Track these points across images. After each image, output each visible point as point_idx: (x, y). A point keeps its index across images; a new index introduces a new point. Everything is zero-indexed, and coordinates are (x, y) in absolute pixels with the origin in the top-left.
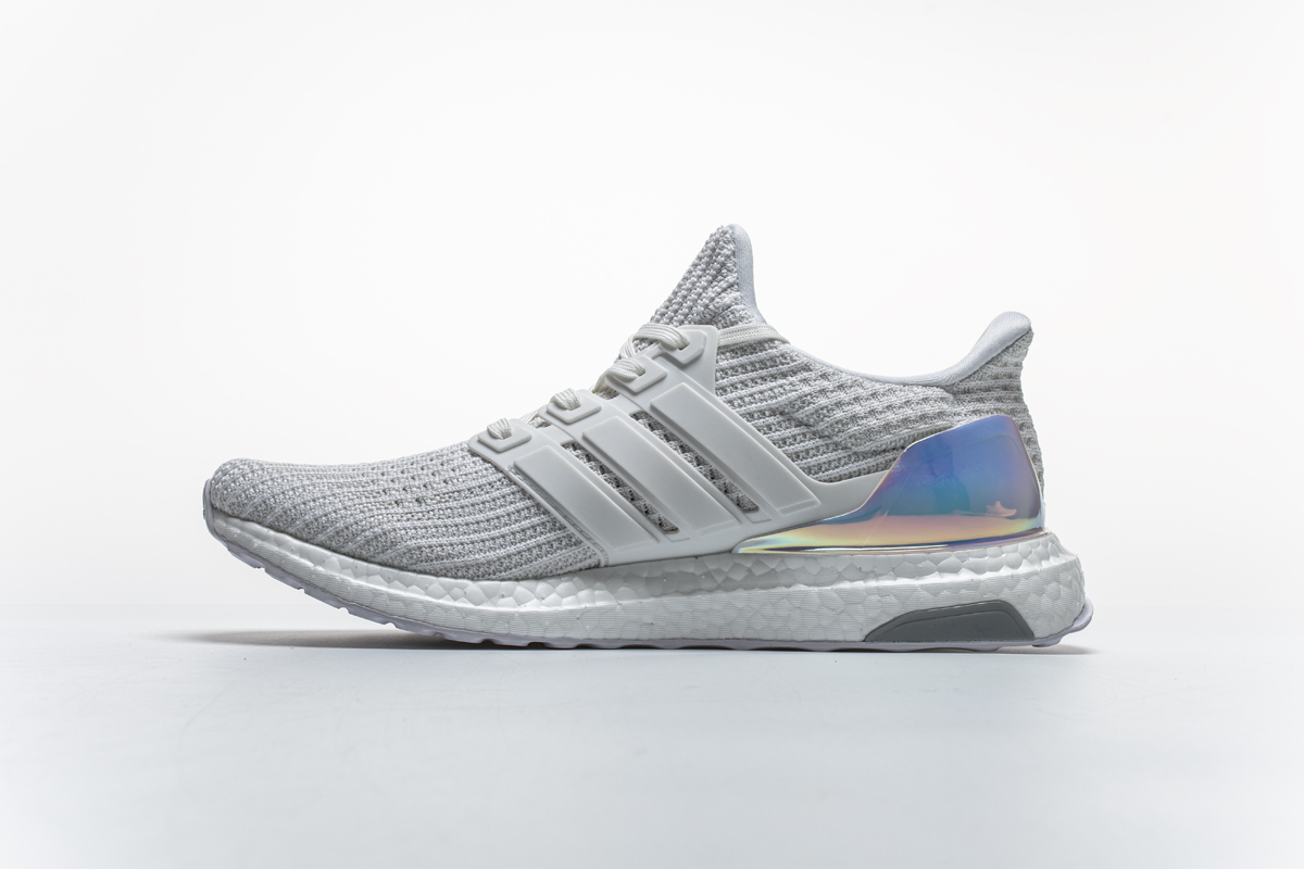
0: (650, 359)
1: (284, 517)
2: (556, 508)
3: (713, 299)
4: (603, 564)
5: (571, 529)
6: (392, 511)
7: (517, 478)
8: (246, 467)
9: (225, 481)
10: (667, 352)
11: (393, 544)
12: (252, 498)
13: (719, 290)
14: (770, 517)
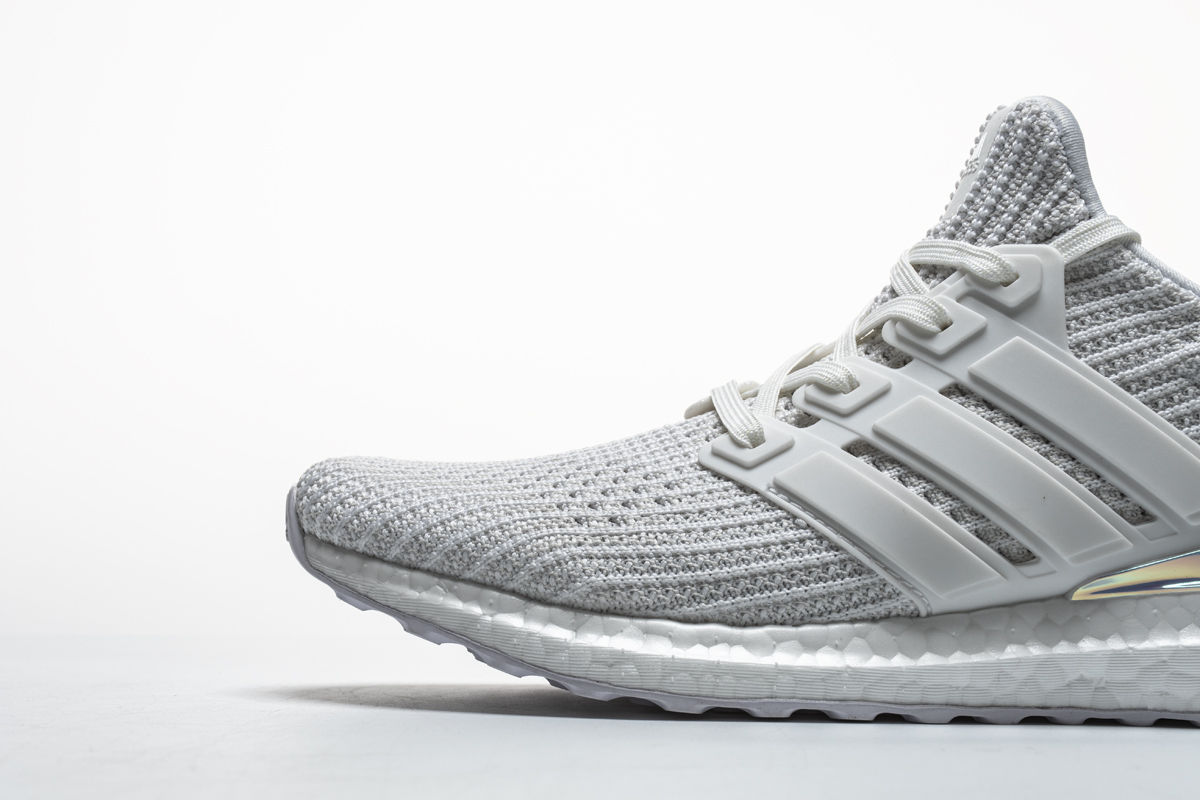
0: (955, 302)
1: (416, 546)
2: (854, 544)
3: (1048, 213)
4: (923, 612)
5: (883, 574)
6: (571, 530)
7: (780, 499)
8: (357, 484)
9: (312, 493)
10: (981, 291)
11: (572, 579)
12: (398, 535)
13: (1056, 197)
14: (1175, 529)
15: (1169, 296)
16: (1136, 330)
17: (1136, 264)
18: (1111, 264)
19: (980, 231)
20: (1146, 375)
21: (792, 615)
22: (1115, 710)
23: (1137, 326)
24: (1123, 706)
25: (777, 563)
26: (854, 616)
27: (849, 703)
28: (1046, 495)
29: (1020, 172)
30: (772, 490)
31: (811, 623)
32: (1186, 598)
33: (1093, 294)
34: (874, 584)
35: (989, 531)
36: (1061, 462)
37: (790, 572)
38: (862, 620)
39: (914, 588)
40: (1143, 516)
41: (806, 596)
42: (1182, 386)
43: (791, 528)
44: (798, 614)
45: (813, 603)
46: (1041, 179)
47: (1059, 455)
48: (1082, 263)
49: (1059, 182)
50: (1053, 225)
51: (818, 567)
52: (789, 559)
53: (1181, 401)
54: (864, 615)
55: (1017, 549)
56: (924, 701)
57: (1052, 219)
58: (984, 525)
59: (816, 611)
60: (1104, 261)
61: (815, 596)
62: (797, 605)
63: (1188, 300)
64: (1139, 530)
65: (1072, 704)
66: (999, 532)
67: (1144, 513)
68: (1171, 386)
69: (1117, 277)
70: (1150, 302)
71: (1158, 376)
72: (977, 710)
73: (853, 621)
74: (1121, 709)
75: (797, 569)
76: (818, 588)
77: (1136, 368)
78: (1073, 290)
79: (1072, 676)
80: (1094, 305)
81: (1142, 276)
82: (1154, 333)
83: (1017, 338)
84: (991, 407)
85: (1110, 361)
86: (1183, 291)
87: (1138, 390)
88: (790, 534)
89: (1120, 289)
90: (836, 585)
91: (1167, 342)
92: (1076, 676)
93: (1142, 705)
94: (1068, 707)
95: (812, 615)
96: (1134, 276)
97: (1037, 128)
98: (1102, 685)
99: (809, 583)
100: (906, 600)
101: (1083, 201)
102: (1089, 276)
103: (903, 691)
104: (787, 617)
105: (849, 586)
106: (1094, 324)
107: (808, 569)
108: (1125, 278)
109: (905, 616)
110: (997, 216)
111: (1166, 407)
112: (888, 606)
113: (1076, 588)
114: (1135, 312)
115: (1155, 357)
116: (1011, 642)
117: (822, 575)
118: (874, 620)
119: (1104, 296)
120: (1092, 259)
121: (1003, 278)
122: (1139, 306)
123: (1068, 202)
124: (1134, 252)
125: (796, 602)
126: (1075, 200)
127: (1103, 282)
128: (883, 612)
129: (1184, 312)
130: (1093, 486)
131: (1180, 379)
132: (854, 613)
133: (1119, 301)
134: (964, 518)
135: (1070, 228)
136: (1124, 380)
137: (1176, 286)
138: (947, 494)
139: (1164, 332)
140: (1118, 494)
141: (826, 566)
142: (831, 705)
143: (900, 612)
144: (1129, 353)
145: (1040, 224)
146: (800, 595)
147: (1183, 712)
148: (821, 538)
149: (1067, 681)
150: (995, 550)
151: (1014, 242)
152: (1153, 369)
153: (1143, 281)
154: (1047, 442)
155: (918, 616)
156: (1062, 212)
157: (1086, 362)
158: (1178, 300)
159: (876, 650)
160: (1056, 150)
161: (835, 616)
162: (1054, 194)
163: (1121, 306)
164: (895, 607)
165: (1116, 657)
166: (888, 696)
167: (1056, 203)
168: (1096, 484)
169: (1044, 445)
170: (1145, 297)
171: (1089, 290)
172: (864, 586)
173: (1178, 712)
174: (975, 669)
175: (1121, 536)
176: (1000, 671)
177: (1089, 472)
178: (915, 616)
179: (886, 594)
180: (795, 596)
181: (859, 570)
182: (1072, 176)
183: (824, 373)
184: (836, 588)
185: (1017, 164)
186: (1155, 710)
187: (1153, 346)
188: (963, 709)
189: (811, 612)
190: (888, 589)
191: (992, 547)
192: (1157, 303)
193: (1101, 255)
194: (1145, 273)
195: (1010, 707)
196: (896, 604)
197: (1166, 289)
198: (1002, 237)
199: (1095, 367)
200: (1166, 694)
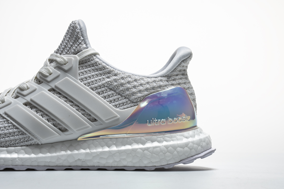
15: (104, 68)
16: (96, 76)
17: (97, 60)
18: (90, 60)
19: (62, 51)
20: (97, 86)
21: (6, 145)
22: (87, 166)
23: (96, 75)
24: (89, 165)
25: (2, 132)
26: (22, 145)
27: (18, 166)
28: (70, 115)
29: (71, 37)
30: (4, 114)
31: (11, 147)
32: (104, 139)
33: (86, 67)
34: (27, 137)
35: (56, 124)
36: (75, 107)
37: (5, 134)
38: (24, 146)
39: (37, 138)
40: (95, 120)
41: (9, 140)
42: (106, 89)
43: (7, 124)
44: (7, 144)
45: (11, 142)
46: (76, 39)
47: (75, 106)
48: (84, 59)
49: (79, 40)
50: (77, 50)
51: (12, 133)
52: (6, 131)
53: (106, 93)
54: (24, 144)
55: (64, 128)
56: (38, 165)
57: (77, 49)
58: (55, 122)
59: (12, 144)
60: (89, 59)
61: (11, 140)
62: (7, 142)
63: (109, 69)
64: (94, 124)
65: (77, 165)
66: (59, 124)
67: (95, 119)
68: (103, 89)
69: (92, 63)
70: (100, 69)
71: (100, 87)
72: (52, 167)
73: (21, 146)
74: (89, 166)
75: (7, 133)
76: (12, 138)
77: (95, 85)
78: (82, 66)
79: (77, 159)
80: (86, 70)
81: (98, 63)
82: (100, 76)
83: (67, 77)
84: (60, 94)
85: (89, 83)
86: (107, 66)
87: (95, 90)
88: (6, 125)
89: (93, 66)
90: (16, 137)
91: (103, 79)
92: (78, 158)
93: (94, 165)
94: (76, 166)
95: (11, 145)
96: (96, 63)
97: (75, 27)
98: (84, 161)
99: (10, 137)
100: (35, 141)
101: (85, 45)
102: (85, 63)
103: (33, 163)
104: (4, 145)
105: (20, 138)
106: (86, 74)
107: (10, 133)
108: (94, 63)
109: (36, 145)
110: (66, 48)
111: (102, 94)
112: (31, 142)
113: (78, 137)
114: (96, 71)
115: (100, 82)
116: (62, 150)
117: (14, 135)
118: (27, 146)
119: (89, 67)
120: (86, 58)
121: (64, 63)
122: (97, 70)
123: (81, 45)
124: (96, 57)
125: (6, 141)
126: (83, 44)
127: (89, 64)
128: (29, 144)
129: (108, 71)
130: (83, 113)
131: (106, 87)
132: (22, 144)
133: (92, 69)
134: (50, 121)
135: (81, 51)
136: (92, 88)
137: (106, 65)
138: (47, 115)
139: (103, 76)
140: (89, 115)
141: (14, 133)
142: (13, 167)
143: (34, 144)
144: (94, 81)
145: (75, 50)
146: (7, 140)
147: (103, 167)
148: (14, 126)
149: (75, 160)
150: (58, 128)
151: (69, 54)
152: (99, 85)
153: (98, 64)
154: (72, 102)
155: (39, 145)
156: (79, 47)
157: (83, 83)
158: (106, 69)
159: (26, 153)
160: (79, 32)
161: (17, 145)
162: (78, 43)
163: (93, 70)
164: (33, 143)
165: (87, 154)
166: (28, 164)
167: (78, 45)
168: (83, 112)
169: (72, 103)
170: (98, 68)
171: (86, 66)
172: (24, 137)
173: (102, 167)
174: (51, 157)
175: (89, 125)
176: (58, 158)
177: (82, 110)
178: (38, 145)
179: (30, 139)
180: (6, 140)
181: (23, 134)
182: (82, 39)
183: (22, 86)
184: (17, 138)
185: (71, 35)
186: (97, 166)
187: (100, 79)
188: (49, 167)
189: (10, 144)
190: (30, 138)
191: (57, 128)
192: (101, 69)
193: (88, 58)
194: (98, 62)
195: (61, 166)
196: (33, 142)
197: (103, 66)
198: (66, 53)
199: (85, 84)
200: (99, 162)
